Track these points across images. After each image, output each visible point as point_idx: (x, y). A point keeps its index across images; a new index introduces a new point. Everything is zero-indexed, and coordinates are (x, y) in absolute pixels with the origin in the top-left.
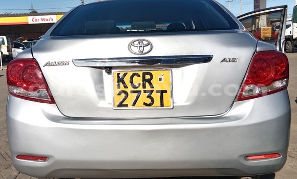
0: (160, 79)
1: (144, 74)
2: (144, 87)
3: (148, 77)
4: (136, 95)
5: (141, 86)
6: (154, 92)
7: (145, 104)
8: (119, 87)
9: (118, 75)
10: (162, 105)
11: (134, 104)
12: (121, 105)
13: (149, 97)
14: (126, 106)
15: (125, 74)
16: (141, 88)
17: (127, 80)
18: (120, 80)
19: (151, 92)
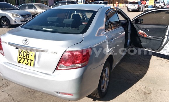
0: (32, 55)
2: (27, 57)
3: (28, 53)
4: (24, 59)
5: (26, 56)
6: (29, 60)
7: (26, 64)
8: (20, 55)
9: (20, 50)
10: (30, 65)
11: (23, 63)
12: (19, 62)
13: (27, 61)
15: (22, 51)
16: (25, 57)
17: (22, 53)
18: (20, 53)
19: (28, 59)
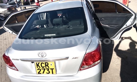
0: (51, 65)
1: (45, 63)
2: (46, 67)
3: (47, 64)
4: (43, 70)
6: (50, 69)
7: (47, 73)
8: (37, 67)
9: (37, 63)
10: (53, 73)
11: (43, 73)
12: (39, 73)
13: (48, 70)
14: (41, 73)
15: (39, 63)
16: (45, 68)
17: (40, 65)
18: (38, 65)
19: (48, 69)
